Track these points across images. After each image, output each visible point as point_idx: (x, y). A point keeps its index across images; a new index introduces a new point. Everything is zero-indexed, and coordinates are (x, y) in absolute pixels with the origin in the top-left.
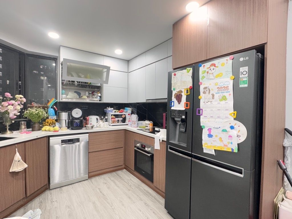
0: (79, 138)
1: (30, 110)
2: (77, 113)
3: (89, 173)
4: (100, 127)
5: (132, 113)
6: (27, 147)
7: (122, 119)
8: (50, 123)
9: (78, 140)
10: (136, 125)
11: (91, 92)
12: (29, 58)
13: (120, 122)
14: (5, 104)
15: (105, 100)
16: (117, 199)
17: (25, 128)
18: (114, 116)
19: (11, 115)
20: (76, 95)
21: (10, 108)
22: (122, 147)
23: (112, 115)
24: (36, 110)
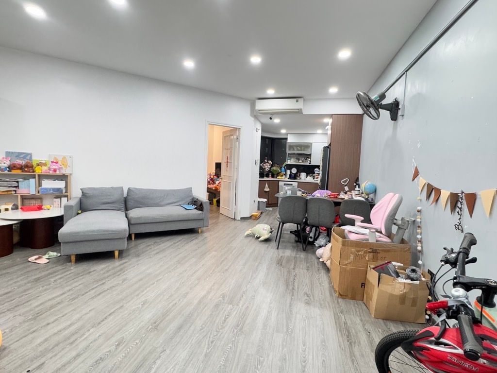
0: (293, 184)
1: (273, 168)
2: (294, 171)
6: (270, 183)
8: (281, 175)
11: (305, 158)
12: (276, 139)
14: (265, 165)
15: (312, 164)
17: (271, 176)
19: (266, 170)
20: (296, 160)
23: (316, 174)
24: (276, 168)
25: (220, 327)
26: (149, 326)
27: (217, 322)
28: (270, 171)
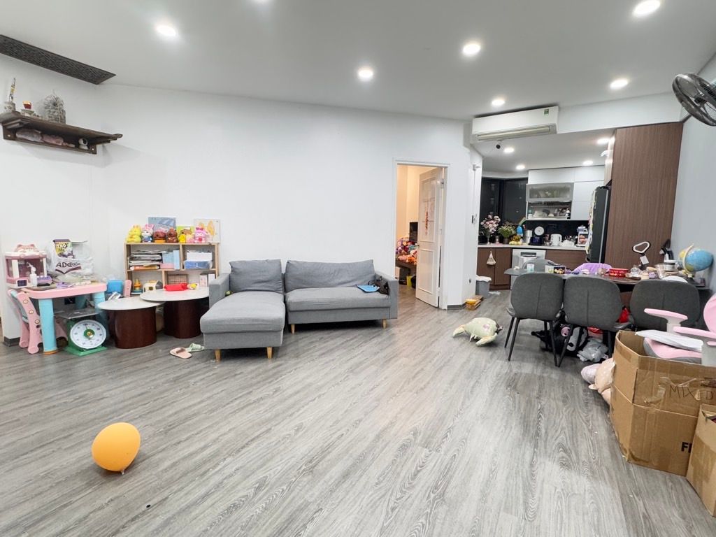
1: (503, 227)
2: (540, 231)
6: (497, 251)
8: (517, 239)
9: (534, 254)
11: (560, 210)
15: (573, 218)
18: (583, 235)
19: (490, 231)
20: (543, 213)
21: (490, 225)
23: (580, 235)
24: (507, 228)
25: (407, 485)
26: (302, 467)
27: (402, 475)
28: (496, 233)
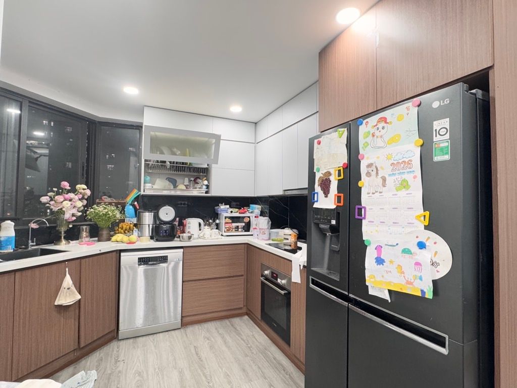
0: (167, 256)
1: (96, 207)
2: (167, 213)
3: (182, 317)
4: (204, 238)
5: (262, 214)
6: (83, 267)
7: (244, 224)
8: (126, 230)
9: (164, 259)
10: (266, 236)
11: (193, 179)
12: (102, 127)
13: (240, 230)
14: (59, 198)
15: (215, 192)
16: (222, 370)
17: (87, 237)
18: (229, 218)
19: (67, 216)
20: (167, 183)
21: (67, 204)
22: (242, 276)
23: (226, 218)
24: (105, 208)
28: (83, 218)
